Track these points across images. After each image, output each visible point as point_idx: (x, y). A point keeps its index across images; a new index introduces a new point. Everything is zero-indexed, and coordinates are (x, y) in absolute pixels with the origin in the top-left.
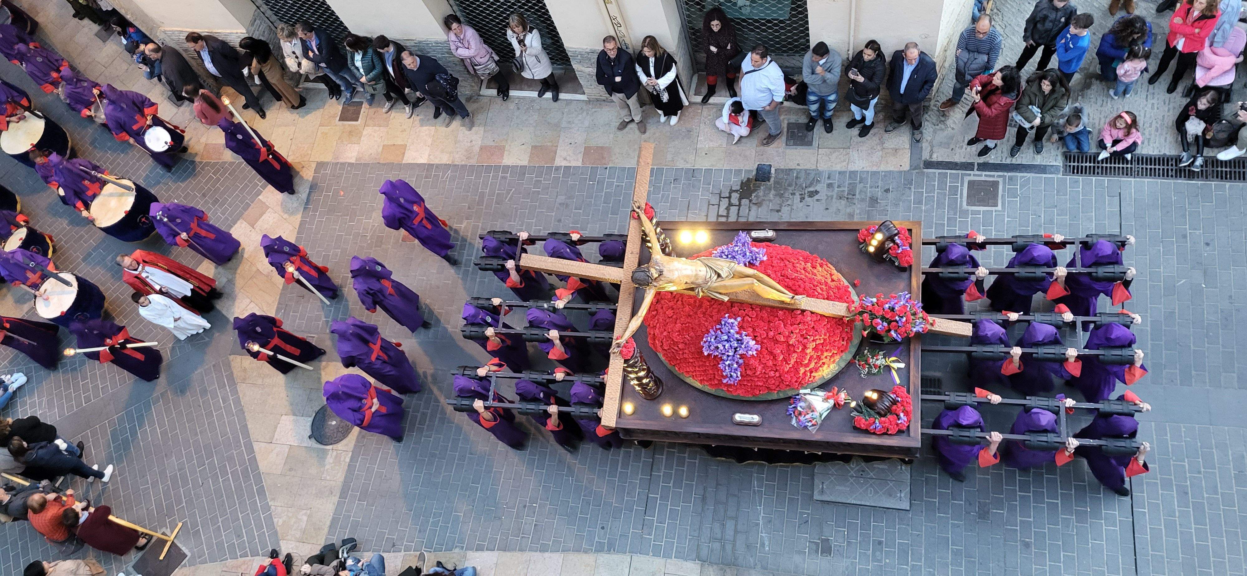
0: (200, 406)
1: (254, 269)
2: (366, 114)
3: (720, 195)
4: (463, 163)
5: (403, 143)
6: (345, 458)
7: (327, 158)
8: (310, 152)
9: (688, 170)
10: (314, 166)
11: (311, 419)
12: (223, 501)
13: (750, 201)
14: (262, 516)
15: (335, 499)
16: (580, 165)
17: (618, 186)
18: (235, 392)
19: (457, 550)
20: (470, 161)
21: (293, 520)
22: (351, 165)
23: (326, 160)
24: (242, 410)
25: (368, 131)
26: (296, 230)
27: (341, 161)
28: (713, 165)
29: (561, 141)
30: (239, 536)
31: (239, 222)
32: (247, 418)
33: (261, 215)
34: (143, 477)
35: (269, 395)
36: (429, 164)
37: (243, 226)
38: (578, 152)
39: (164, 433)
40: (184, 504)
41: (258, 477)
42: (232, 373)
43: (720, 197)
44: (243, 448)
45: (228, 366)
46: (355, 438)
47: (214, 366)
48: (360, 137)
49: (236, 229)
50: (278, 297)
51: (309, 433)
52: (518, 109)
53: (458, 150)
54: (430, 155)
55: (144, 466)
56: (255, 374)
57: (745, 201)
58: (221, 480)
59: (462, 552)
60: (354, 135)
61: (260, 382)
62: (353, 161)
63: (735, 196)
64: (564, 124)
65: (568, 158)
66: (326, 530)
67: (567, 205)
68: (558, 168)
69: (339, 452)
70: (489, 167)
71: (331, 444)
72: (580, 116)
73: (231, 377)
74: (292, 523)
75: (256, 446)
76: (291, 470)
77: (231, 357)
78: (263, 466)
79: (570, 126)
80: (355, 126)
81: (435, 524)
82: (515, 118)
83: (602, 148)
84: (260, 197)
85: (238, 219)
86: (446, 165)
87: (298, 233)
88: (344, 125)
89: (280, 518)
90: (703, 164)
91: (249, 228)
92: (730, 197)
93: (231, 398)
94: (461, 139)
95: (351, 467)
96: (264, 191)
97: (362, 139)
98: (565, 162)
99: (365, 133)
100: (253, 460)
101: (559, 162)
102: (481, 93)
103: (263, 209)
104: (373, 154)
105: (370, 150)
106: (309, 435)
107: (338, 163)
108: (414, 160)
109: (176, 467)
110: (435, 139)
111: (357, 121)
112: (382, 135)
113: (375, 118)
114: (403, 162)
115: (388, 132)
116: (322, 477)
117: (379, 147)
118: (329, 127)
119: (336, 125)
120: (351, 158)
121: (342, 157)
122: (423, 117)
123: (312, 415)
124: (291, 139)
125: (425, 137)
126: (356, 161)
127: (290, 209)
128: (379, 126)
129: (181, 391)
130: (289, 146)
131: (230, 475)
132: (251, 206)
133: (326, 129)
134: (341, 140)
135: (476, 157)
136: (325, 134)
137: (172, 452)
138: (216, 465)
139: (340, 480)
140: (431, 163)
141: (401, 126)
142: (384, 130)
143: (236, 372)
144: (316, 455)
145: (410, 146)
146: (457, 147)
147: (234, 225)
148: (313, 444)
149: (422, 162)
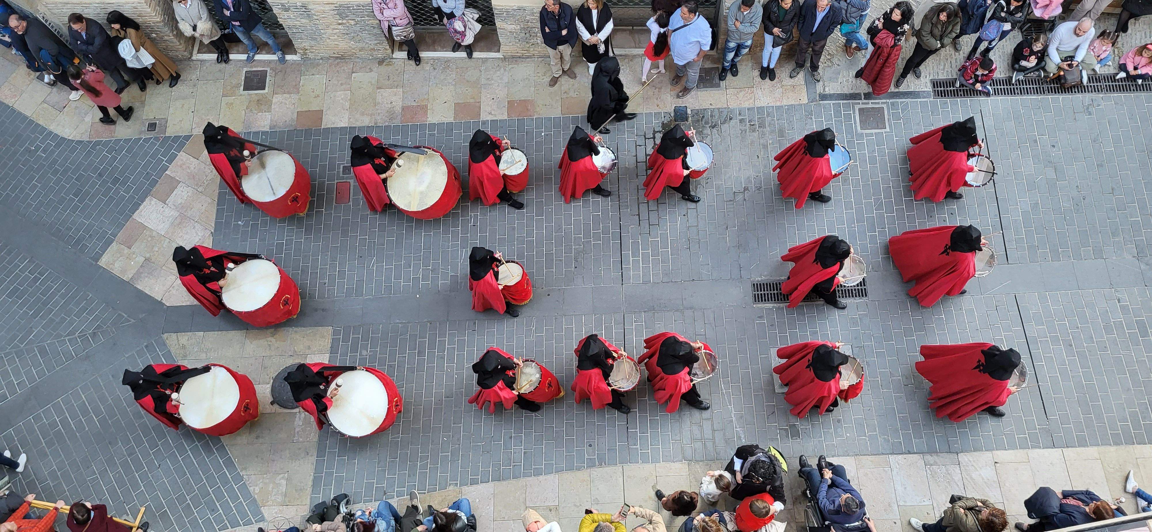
2: (273, 81)
3: (645, 136)
4: (387, 124)
5: (318, 109)
12: (188, 478)
14: (235, 487)
15: (313, 459)
16: (506, 117)
17: (547, 135)
19: (451, 488)
20: (394, 121)
21: (271, 486)
22: (263, 133)
25: (277, 99)
26: (216, 203)
27: (253, 130)
29: (483, 97)
30: (213, 510)
31: (147, 200)
33: (173, 190)
34: (88, 467)
36: (351, 128)
37: (153, 203)
38: (502, 106)
40: (143, 488)
41: (222, 450)
42: (169, 351)
43: (645, 139)
45: (162, 343)
47: (146, 347)
48: (271, 106)
49: (145, 207)
52: (434, 69)
53: (379, 111)
54: (350, 119)
55: (87, 457)
58: (180, 459)
59: (457, 489)
60: (263, 104)
62: (267, 129)
64: (483, 81)
65: (493, 112)
66: (309, 490)
68: (485, 123)
70: (415, 127)
72: (498, 72)
73: (168, 356)
74: (270, 489)
76: (257, 438)
77: (165, 336)
79: (489, 83)
80: (262, 94)
81: (425, 467)
82: (433, 78)
83: (525, 101)
84: (166, 172)
85: (146, 197)
86: (368, 127)
87: (218, 205)
88: (249, 95)
89: (256, 486)
91: (160, 204)
92: (654, 138)
94: (380, 101)
96: (171, 166)
97: (273, 106)
98: (490, 116)
99: (274, 100)
101: (485, 116)
102: (394, 56)
103: (174, 184)
104: (288, 121)
105: (284, 118)
106: (270, 401)
107: (250, 132)
108: (334, 124)
109: (125, 453)
110: (352, 102)
111: (264, 89)
112: (293, 102)
113: (283, 86)
114: (322, 127)
115: (300, 99)
116: (293, 440)
117: (293, 113)
118: (234, 97)
119: (241, 95)
120: (264, 126)
121: (254, 126)
122: (336, 82)
123: (270, 381)
124: (192, 112)
125: (341, 101)
126: (270, 129)
127: (205, 182)
128: (289, 93)
129: (112, 376)
130: (192, 119)
131: (189, 452)
132: (159, 182)
133: (230, 99)
134: (249, 110)
135: (399, 117)
136: (230, 105)
137: (116, 438)
138: (172, 444)
139: (314, 440)
140: (353, 126)
141: (313, 92)
142: (295, 96)
143: (174, 350)
144: (283, 419)
145: (326, 111)
146: (378, 109)
147: (143, 202)
148: (277, 409)
149: (342, 125)
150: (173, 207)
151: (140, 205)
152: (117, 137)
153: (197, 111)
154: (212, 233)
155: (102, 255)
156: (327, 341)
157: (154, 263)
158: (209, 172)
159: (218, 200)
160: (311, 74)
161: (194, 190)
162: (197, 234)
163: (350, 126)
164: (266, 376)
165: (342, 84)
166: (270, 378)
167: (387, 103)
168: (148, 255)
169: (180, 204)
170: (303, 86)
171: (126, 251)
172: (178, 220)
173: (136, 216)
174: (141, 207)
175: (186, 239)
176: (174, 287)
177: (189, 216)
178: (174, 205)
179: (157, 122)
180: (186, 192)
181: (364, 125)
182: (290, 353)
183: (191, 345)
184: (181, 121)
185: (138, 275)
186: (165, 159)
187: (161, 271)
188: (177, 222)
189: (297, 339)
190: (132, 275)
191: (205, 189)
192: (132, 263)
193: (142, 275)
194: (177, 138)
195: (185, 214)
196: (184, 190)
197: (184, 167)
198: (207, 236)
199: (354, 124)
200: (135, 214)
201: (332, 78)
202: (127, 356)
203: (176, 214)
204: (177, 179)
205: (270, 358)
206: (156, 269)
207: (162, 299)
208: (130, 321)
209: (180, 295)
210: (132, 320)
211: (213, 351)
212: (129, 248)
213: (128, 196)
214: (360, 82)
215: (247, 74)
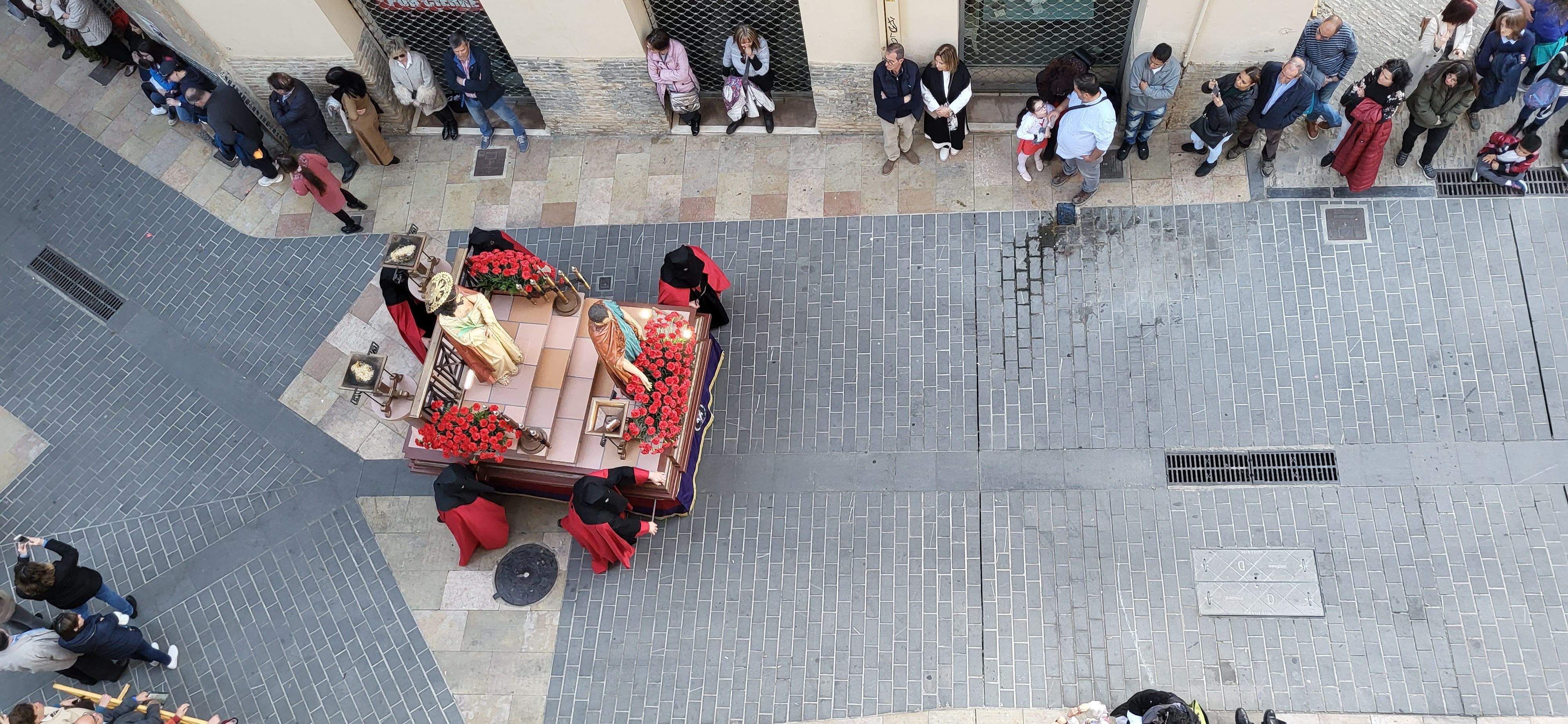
0: (323, 570)
2: (513, 163)
3: (1014, 244)
4: (660, 222)
5: (569, 201)
6: (552, 620)
8: (438, 219)
9: (966, 216)
10: (446, 236)
11: (492, 575)
12: (381, 695)
13: (1055, 250)
14: (442, 710)
15: (547, 676)
16: (821, 216)
17: (877, 240)
18: (372, 545)
20: (670, 219)
21: (490, 711)
24: (387, 569)
25: (517, 187)
28: (998, 208)
29: (790, 187)
31: (345, 317)
32: (397, 579)
34: (253, 673)
35: (425, 546)
36: (612, 226)
37: (352, 321)
38: (816, 200)
39: (275, 612)
40: (322, 705)
41: (427, 658)
42: (364, 520)
43: (1015, 248)
44: (398, 620)
45: (357, 511)
46: (562, 594)
47: (335, 513)
48: (509, 196)
49: (340, 327)
51: (494, 592)
52: (726, 149)
53: (651, 205)
54: (611, 214)
55: (251, 658)
56: (399, 520)
57: (1047, 251)
58: (372, 667)
60: (500, 194)
61: (408, 529)
63: (1034, 245)
64: (792, 166)
65: (804, 208)
66: (540, 720)
67: (812, 269)
68: (792, 222)
69: (540, 613)
70: (697, 226)
71: (528, 604)
72: (813, 154)
73: (363, 526)
74: (489, 715)
75: (417, 617)
76: (474, 643)
77: (360, 499)
78: (432, 642)
79: (800, 168)
80: (499, 181)
81: (696, 695)
82: (723, 160)
83: (848, 193)
85: (344, 314)
86: (635, 225)
88: (482, 181)
89: (470, 710)
90: (986, 207)
91: (361, 324)
92: (1027, 247)
93: (368, 555)
94: (652, 192)
95: (562, 634)
97: (511, 197)
98: (800, 213)
99: (514, 189)
100: (416, 636)
101: (792, 214)
102: (673, 131)
104: (530, 217)
105: (525, 212)
106: (493, 594)
108: (590, 221)
109: (301, 656)
110: (615, 192)
111: (501, 174)
112: (538, 191)
113: (526, 170)
114: (575, 225)
115: (547, 188)
116: (522, 649)
117: (537, 207)
118: (462, 185)
119: (471, 182)
120: (500, 223)
122: (595, 166)
123: (494, 569)
124: (408, 203)
125: (601, 191)
126: (507, 226)
128: (533, 179)
129: (290, 551)
130: (406, 212)
131: (384, 659)
132: (361, 295)
133: (457, 187)
134: (481, 201)
135: (677, 213)
136: (456, 194)
137: (291, 635)
138: (362, 647)
139: (550, 650)
140: (615, 224)
141: (565, 178)
142: (541, 184)
143: (371, 519)
144: (508, 620)
145: (581, 204)
146: (649, 203)
147: (339, 321)
148: (501, 605)
149: (601, 222)
150: (377, 328)
151: (336, 324)
152: (310, 235)
153: (414, 202)
155: (285, 389)
160: (563, 154)
162: (407, 364)
163: (611, 224)
164: (489, 560)
165: (602, 168)
166: (493, 562)
167: (661, 194)
168: (342, 391)
169: (386, 324)
170: (551, 170)
171: (316, 384)
173: (330, 339)
174: (337, 327)
176: (374, 434)
178: (379, 326)
181: (630, 223)
182: (521, 530)
183: (393, 513)
184: (392, 215)
185: (328, 418)
186: (371, 265)
187: (358, 412)
189: (532, 510)
190: (321, 417)
192: (322, 401)
193: (334, 418)
199: (616, 222)
200: (329, 336)
201: (590, 160)
202: (310, 524)
203: (381, 337)
206: (353, 410)
207: (358, 451)
208: (316, 478)
209: (382, 446)
210: (319, 477)
211: (420, 522)
212: (320, 381)
213: (321, 312)
214: (627, 165)
215: (480, 155)
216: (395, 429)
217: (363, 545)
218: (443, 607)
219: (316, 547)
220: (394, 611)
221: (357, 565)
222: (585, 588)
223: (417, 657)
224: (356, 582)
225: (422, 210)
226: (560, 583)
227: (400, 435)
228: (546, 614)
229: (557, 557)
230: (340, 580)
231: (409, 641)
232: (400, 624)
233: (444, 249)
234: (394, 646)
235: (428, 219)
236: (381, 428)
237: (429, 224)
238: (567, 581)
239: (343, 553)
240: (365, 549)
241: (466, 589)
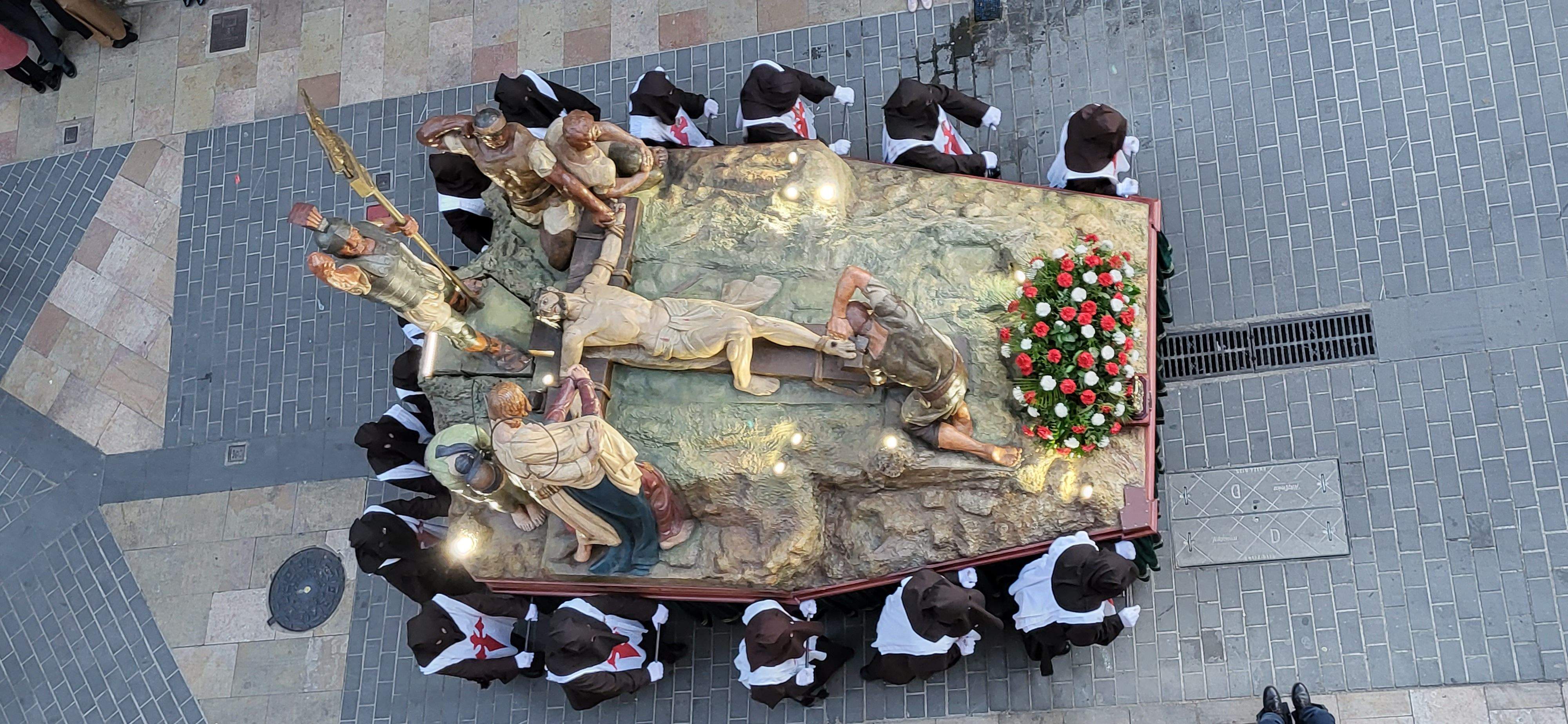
0: (65, 605)
1: (114, 345)
2: (257, 28)
3: (917, 59)
4: (448, 87)
5: (330, 72)
6: (339, 647)
7: (205, 123)
8: (170, 118)
9: (850, 26)
10: (182, 141)
11: (265, 591)
13: (973, 60)
16: (657, 51)
17: (732, 76)
18: (121, 567)
20: (460, 80)
22: (247, 127)
23: (201, 128)
24: (140, 597)
25: (265, 60)
26: (174, 263)
27: (229, 123)
28: (894, 9)
29: (614, 15)
31: (69, 267)
32: (152, 609)
33: (107, 246)
35: (183, 563)
36: (387, 101)
37: (77, 272)
38: (648, 28)
42: (110, 535)
43: (918, 63)
44: (156, 663)
45: (100, 524)
46: (350, 610)
47: (76, 530)
48: (255, 75)
49: (66, 280)
50: (166, 387)
51: (268, 616)
53: (434, 64)
54: (385, 84)
56: (151, 531)
57: (963, 62)
60: (242, 72)
61: (163, 542)
62: (250, 119)
63: (944, 55)
65: (633, 43)
68: (618, 65)
69: (325, 639)
71: (310, 628)
73: (109, 544)
75: (178, 656)
76: (246, 686)
77: (103, 509)
78: (196, 689)
80: (241, 55)
83: (690, 13)
84: (96, 216)
85: (67, 263)
86: (417, 96)
87: (178, 267)
88: (220, 58)
90: (876, 8)
91: (88, 273)
92: (935, 60)
93: (117, 581)
94: (435, 45)
95: (352, 663)
96: (102, 203)
97: (259, 76)
98: (628, 50)
99: (261, 64)
100: (178, 681)
101: (619, 53)
103: (108, 233)
104: (284, 100)
105: (277, 95)
106: (267, 619)
107: (225, 127)
108: (359, 97)
109: (44, 718)
110: (388, 52)
111: (244, 45)
112: (292, 63)
113: (273, 36)
114: (340, 106)
115: (302, 57)
116: (304, 689)
117: (291, 85)
118: (195, 67)
119: (207, 61)
120: (246, 114)
121: (229, 115)
122: (360, 18)
123: (266, 583)
124: (132, 101)
125: (370, 53)
126: (256, 118)
127: (156, 226)
128: (284, 47)
129: (25, 584)
130: (131, 114)
131: (141, 715)
132: (85, 235)
133: (189, 71)
134: (221, 86)
135: (469, 72)
136: (190, 80)
137: (31, 693)
138: (115, 701)
139: (338, 687)
140: (390, 97)
141: (323, 40)
142: (293, 52)
143: (118, 532)
144: (286, 652)
145: (346, 74)
146: (431, 61)
147: (62, 273)
148: (278, 633)
149: (374, 98)
150: (108, 277)
151: (59, 278)
152: (18, 160)
153: (139, 98)
154: (170, 318)
155: (5, 371)
156: (358, 503)
157: (82, 379)
158: (162, 207)
159: (178, 258)
160: (319, 7)
161: (139, 243)
162: (147, 322)
163: (386, 98)
164: (261, 573)
165: (370, 21)
166: (266, 576)
167: (447, 47)
168: (73, 367)
169: (118, 271)
170: (306, 31)
171: (41, 361)
172: (118, 300)
173: (52, 298)
174: (61, 281)
175: (129, 334)
176: (115, 420)
177: (132, 291)
178: (111, 274)
179: (79, 126)
180: (128, 248)
181: (410, 93)
182: (300, 529)
183: (144, 522)
184: (114, 120)
185: (60, 404)
186: (93, 192)
187: (94, 393)
188: (116, 303)
189: (310, 503)
190: (51, 403)
191: (157, 240)
192: (51, 382)
193: (67, 402)
194: (110, 150)
195: (129, 287)
196: (123, 245)
197: (123, 202)
198: (163, 324)
199: (393, 93)
200: (51, 295)
201: (355, 9)
202: (46, 547)
203: (113, 289)
204: (113, 225)
205: (266, 541)
206: (88, 390)
207: (97, 444)
208: (50, 485)
209: (125, 435)
210: (54, 484)
211: (177, 531)
212: (45, 355)
213: (39, 263)
214: (401, 12)
215: (215, 23)
216: (139, 411)
217: (110, 568)
218: (208, 641)
219: (55, 575)
220: (150, 651)
221: (104, 596)
222: (378, 601)
223: (180, 709)
224: (104, 617)
225: (150, 108)
226: (348, 596)
227: (146, 418)
228: (331, 640)
229: (343, 563)
230: (85, 617)
231: (169, 690)
232: (158, 667)
233: (180, 160)
234: (153, 697)
235: (158, 120)
236: (123, 411)
237: (159, 127)
238: (357, 593)
239: (87, 581)
240: (113, 573)
241: (234, 615)
